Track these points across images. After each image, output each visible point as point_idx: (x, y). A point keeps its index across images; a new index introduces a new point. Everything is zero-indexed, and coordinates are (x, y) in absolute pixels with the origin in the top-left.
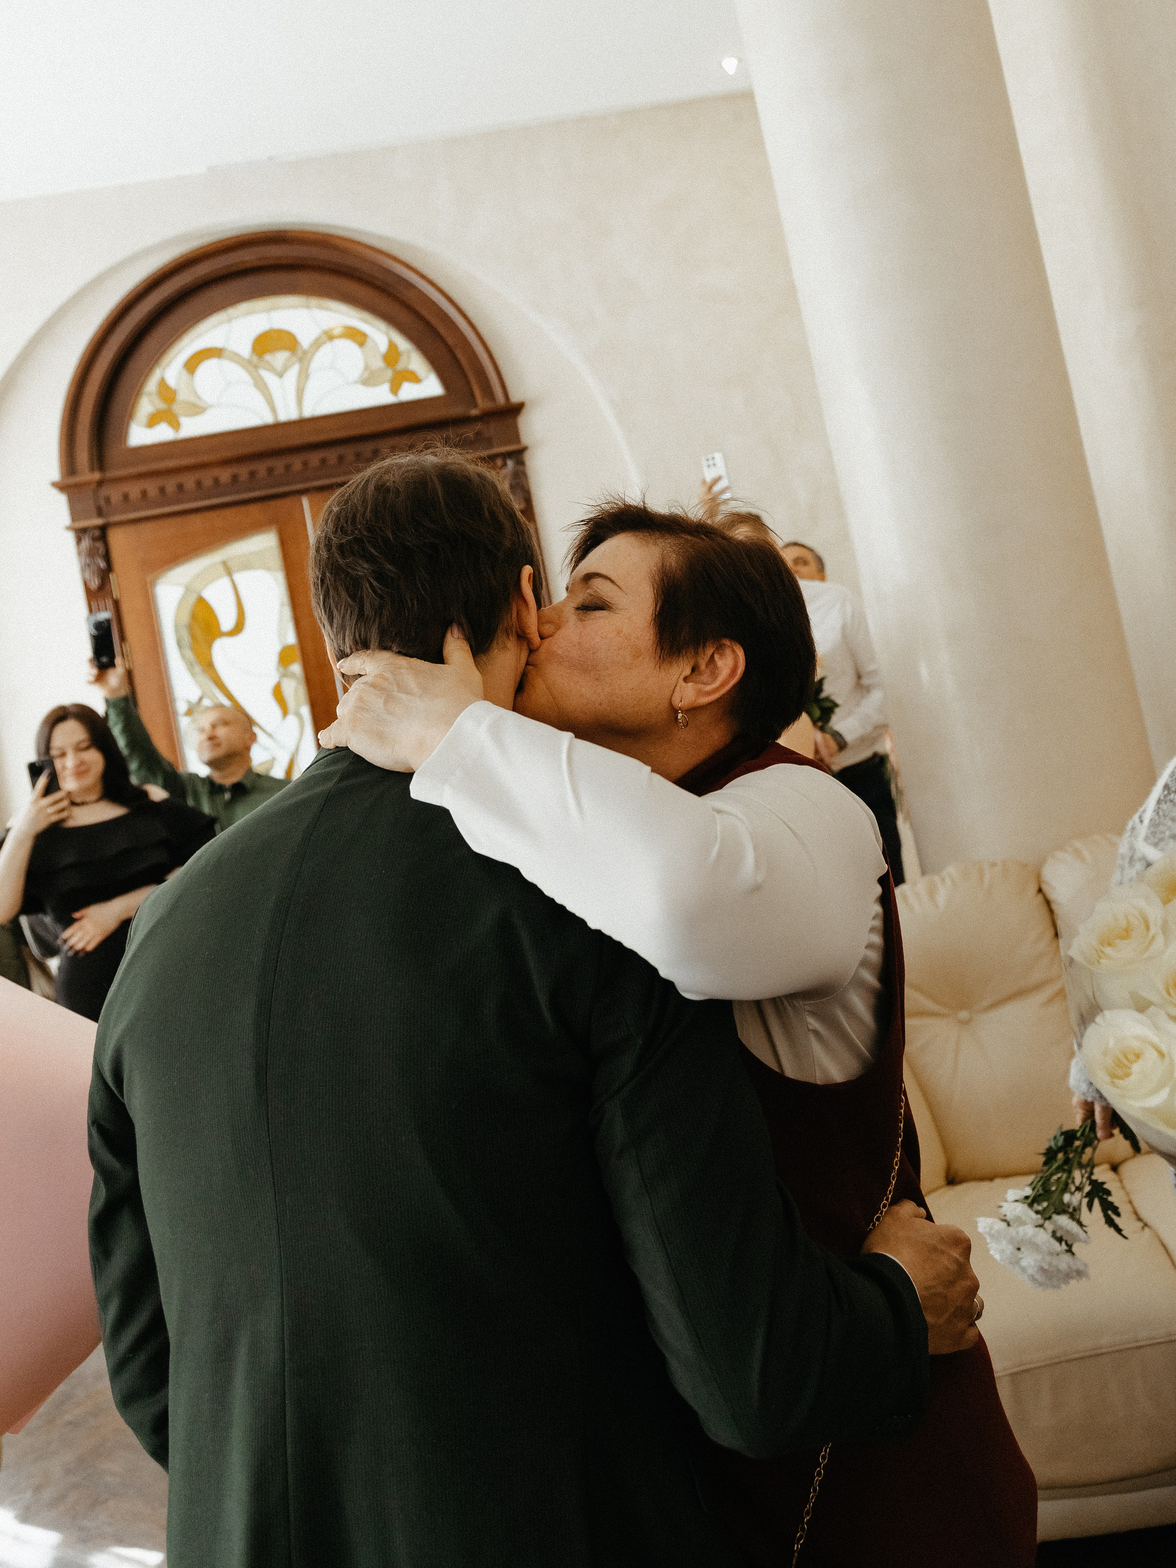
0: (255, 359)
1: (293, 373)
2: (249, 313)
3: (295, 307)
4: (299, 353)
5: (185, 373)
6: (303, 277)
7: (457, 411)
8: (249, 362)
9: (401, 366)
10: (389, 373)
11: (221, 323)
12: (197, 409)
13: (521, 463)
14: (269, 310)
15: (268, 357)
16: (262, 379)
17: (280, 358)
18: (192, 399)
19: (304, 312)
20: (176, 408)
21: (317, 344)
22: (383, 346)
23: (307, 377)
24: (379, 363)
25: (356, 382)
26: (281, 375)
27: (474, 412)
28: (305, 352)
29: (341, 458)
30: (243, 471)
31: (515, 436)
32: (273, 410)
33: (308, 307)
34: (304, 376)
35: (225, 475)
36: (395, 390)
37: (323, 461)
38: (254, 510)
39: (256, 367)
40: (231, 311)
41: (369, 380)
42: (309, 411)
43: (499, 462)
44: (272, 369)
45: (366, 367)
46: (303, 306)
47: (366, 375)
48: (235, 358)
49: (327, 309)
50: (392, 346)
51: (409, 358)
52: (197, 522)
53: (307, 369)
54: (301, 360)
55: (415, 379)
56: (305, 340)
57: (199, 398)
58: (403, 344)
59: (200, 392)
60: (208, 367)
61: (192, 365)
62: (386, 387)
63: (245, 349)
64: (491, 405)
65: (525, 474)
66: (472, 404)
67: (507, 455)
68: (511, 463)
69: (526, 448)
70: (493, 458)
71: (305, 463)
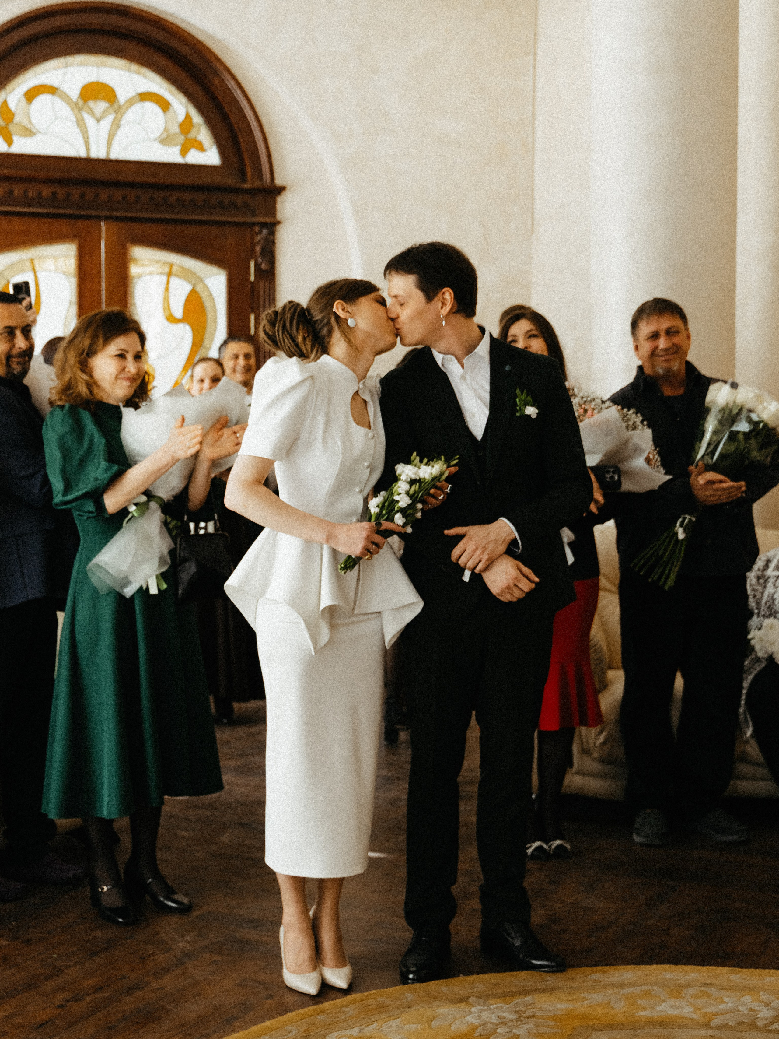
0: (80, 103)
1: (108, 121)
2: (82, 64)
3: (119, 68)
4: (116, 105)
5: (24, 101)
6: (129, 45)
7: (230, 181)
8: (76, 104)
9: (192, 135)
10: (181, 139)
11: (60, 67)
12: (29, 132)
13: (272, 233)
14: (98, 66)
15: (91, 103)
16: (83, 120)
17: (100, 106)
18: (26, 124)
19: (125, 74)
20: (11, 127)
21: (131, 102)
22: (181, 116)
23: (119, 127)
24: (175, 129)
25: (155, 140)
26: (98, 120)
27: (246, 186)
28: (120, 107)
29: (138, 198)
30: (61, 192)
31: (272, 211)
32: (88, 148)
33: (129, 70)
34: (116, 125)
35: (46, 192)
36: (184, 153)
37: (124, 198)
38: (63, 225)
39: (80, 109)
40: (70, 59)
41: (166, 140)
42: (114, 156)
43: (257, 229)
44: (92, 114)
45: (165, 130)
46: (124, 69)
47: (165, 135)
48: (65, 97)
49: (144, 76)
50: (188, 117)
51: (199, 130)
52: (18, 224)
53: (120, 119)
54: (116, 112)
55: (201, 148)
56: (122, 97)
57: (31, 123)
58: (197, 118)
59: (33, 119)
60: (43, 100)
61: (31, 95)
62: (177, 149)
63: (74, 93)
64: (257, 184)
65: (273, 242)
66: (244, 180)
67: (263, 225)
68: (265, 232)
69: (279, 223)
70: (252, 224)
71: (110, 196)
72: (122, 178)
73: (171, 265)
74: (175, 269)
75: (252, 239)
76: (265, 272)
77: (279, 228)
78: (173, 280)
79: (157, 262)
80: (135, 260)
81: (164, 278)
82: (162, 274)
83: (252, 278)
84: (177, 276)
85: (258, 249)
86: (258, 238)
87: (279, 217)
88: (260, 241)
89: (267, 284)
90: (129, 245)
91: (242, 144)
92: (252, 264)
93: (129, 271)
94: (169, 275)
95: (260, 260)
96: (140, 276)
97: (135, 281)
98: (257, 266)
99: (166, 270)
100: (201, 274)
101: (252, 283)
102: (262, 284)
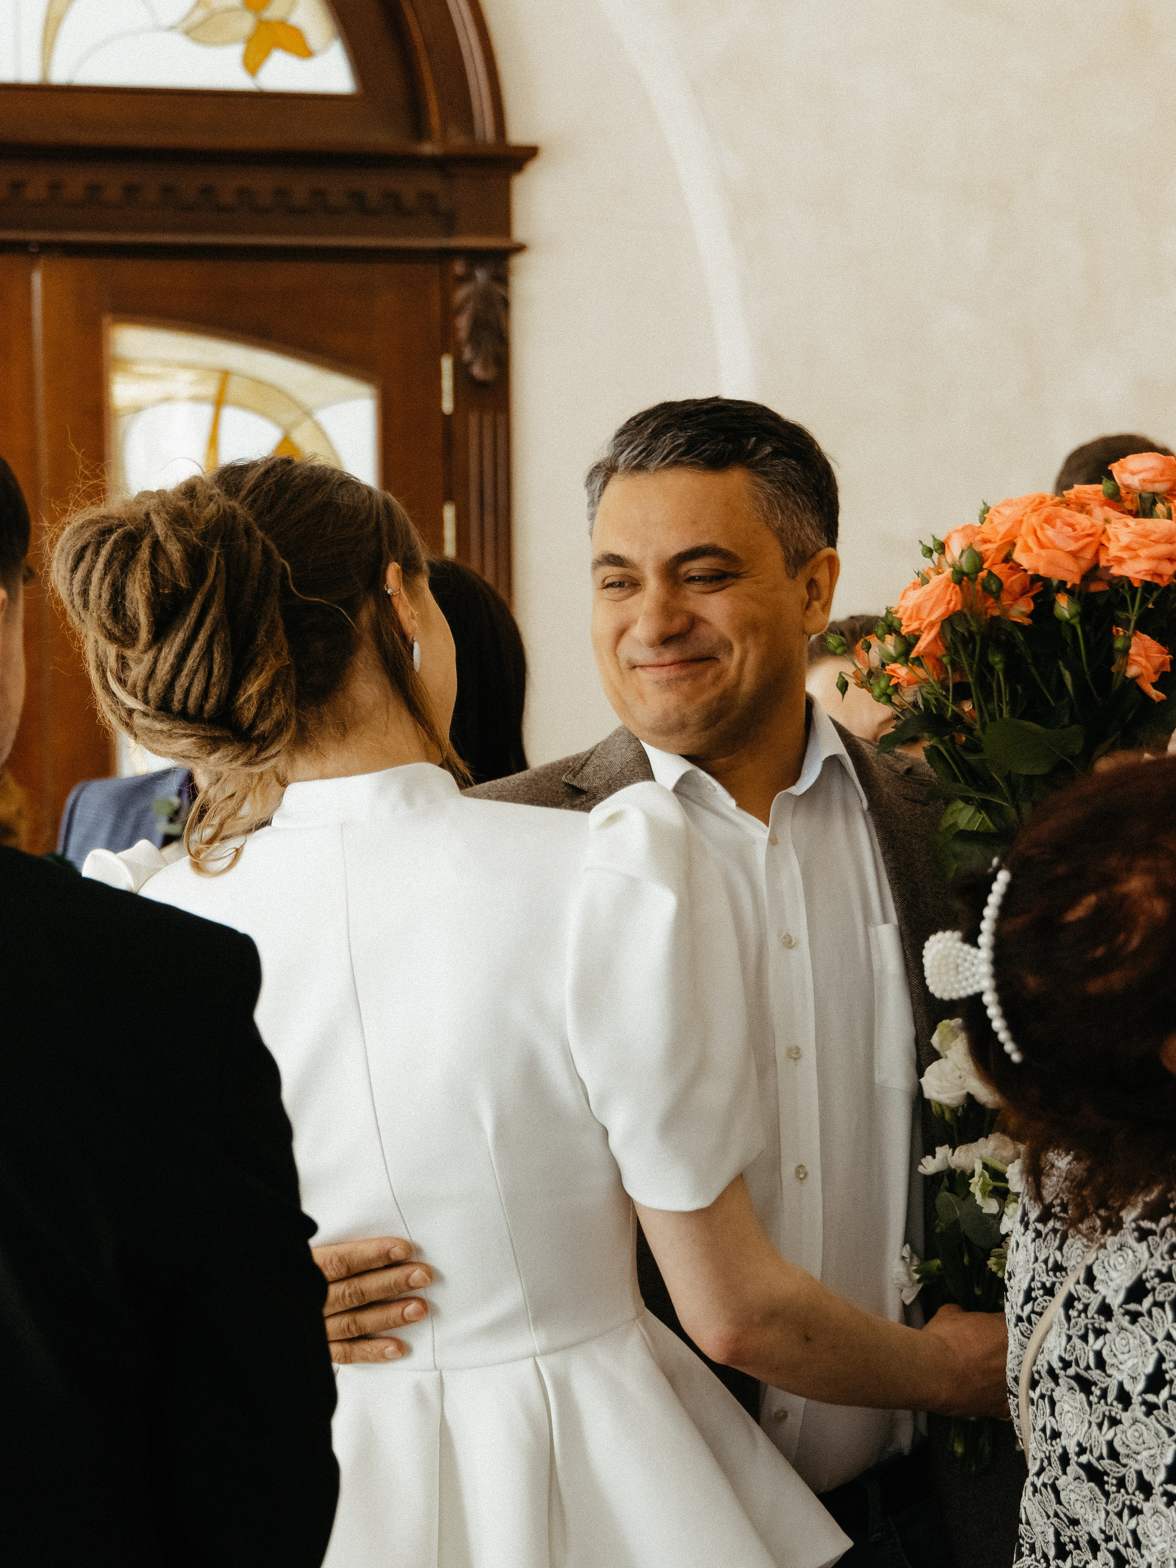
7: (381, 137)
9: (274, 10)
10: (246, 23)
13: (502, 278)
25: (173, 27)
27: (428, 148)
29: (130, 190)
31: (501, 217)
36: (252, 65)
37: (94, 189)
41: (202, 28)
42: (60, 76)
43: (459, 268)
47: (198, 15)
55: (304, 51)
62: (236, 51)
64: (458, 141)
65: (506, 304)
66: (419, 131)
67: (476, 257)
68: (481, 275)
69: (520, 248)
70: (447, 255)
71: (55, 187)
72: (87, 137)
73: (225, 375)
74: (235, 388)
75: (446, 298)
76: (482, 385)
77: (518, 262)
78: (229, 414)
79: (186, 366)
80: (124, 363)
81: (207, 411)
82: (196, 399)
83: (447, 405)
84: (242, 406)
85: (463, 323)
86: (461, 293)
87: (520, 232)
88: (466, 300)
89: (488, 419)
90: (107, 320)
91: (416, 34)
92: (447, 365)
93: (109, 395)
94: (219, 402)
95: (467, 354)
96: (138, 409)
97: (123, 422)
98: (461, 370)
99: (210, 389)
100: (307, 398)
101: (447, 419)
102: (473, 419)
